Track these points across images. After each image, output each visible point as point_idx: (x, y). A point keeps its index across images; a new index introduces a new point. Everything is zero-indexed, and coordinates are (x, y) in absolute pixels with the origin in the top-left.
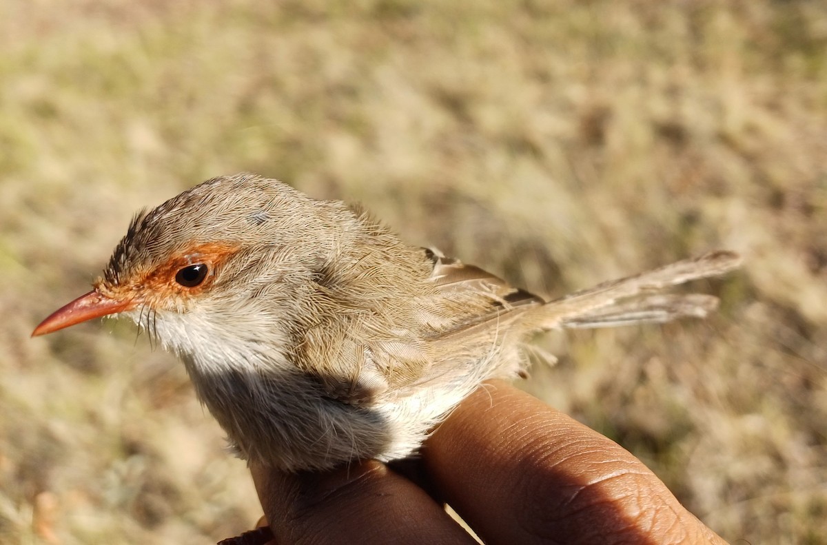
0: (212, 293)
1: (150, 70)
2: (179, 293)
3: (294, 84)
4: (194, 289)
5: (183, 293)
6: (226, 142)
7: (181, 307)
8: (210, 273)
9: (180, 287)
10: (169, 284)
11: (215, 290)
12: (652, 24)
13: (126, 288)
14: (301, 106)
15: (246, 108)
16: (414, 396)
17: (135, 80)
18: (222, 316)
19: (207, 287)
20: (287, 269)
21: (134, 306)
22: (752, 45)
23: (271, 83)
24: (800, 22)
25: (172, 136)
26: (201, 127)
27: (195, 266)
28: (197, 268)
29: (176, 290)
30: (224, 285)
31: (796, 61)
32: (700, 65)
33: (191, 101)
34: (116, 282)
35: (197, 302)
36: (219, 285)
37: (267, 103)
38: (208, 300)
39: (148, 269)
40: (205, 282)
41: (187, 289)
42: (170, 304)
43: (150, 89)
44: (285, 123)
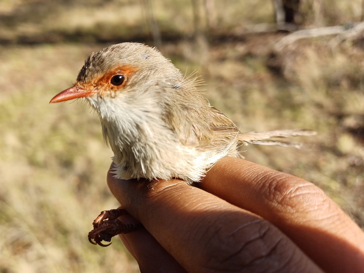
0: (126, 89)
1: (15, 112)
2: (112, 88)
3: (74, 119)
4: (119, 87)
5: (114, 88)
6: (46, 142)
7: (113, 94)
8: (126, 80)
9: (112, 85)
10: (108, 84)
11: (128, 87)
12: (225, 96)
13: (90, 84)
14: (77, 128)
15: (54, 128)
16: (205, 153)
17: (9, 115)
18: (131, 100)
19: (125, 86)
20: (159, 79)
21: (93, 94)
22: (269, 105)
23: (65, 118)
24: (290, 97)
25: (24, 139)
26: (36, 136)
27: (120, 76)
28: (120, 77)
29: (111, 87)
30: (133, 85)
31: (287, 113)
32: (246, 114)
33: (32, 125)
34: (85, 82)
35: (121, 93)
36: (130, 85)
37: (63, 126)
38: (125, 92)
39: (100, 75)
40: (123, 83)
41: (116, 87)
42: (108, 92)
43: (15, 119)
44: (70, 135)
